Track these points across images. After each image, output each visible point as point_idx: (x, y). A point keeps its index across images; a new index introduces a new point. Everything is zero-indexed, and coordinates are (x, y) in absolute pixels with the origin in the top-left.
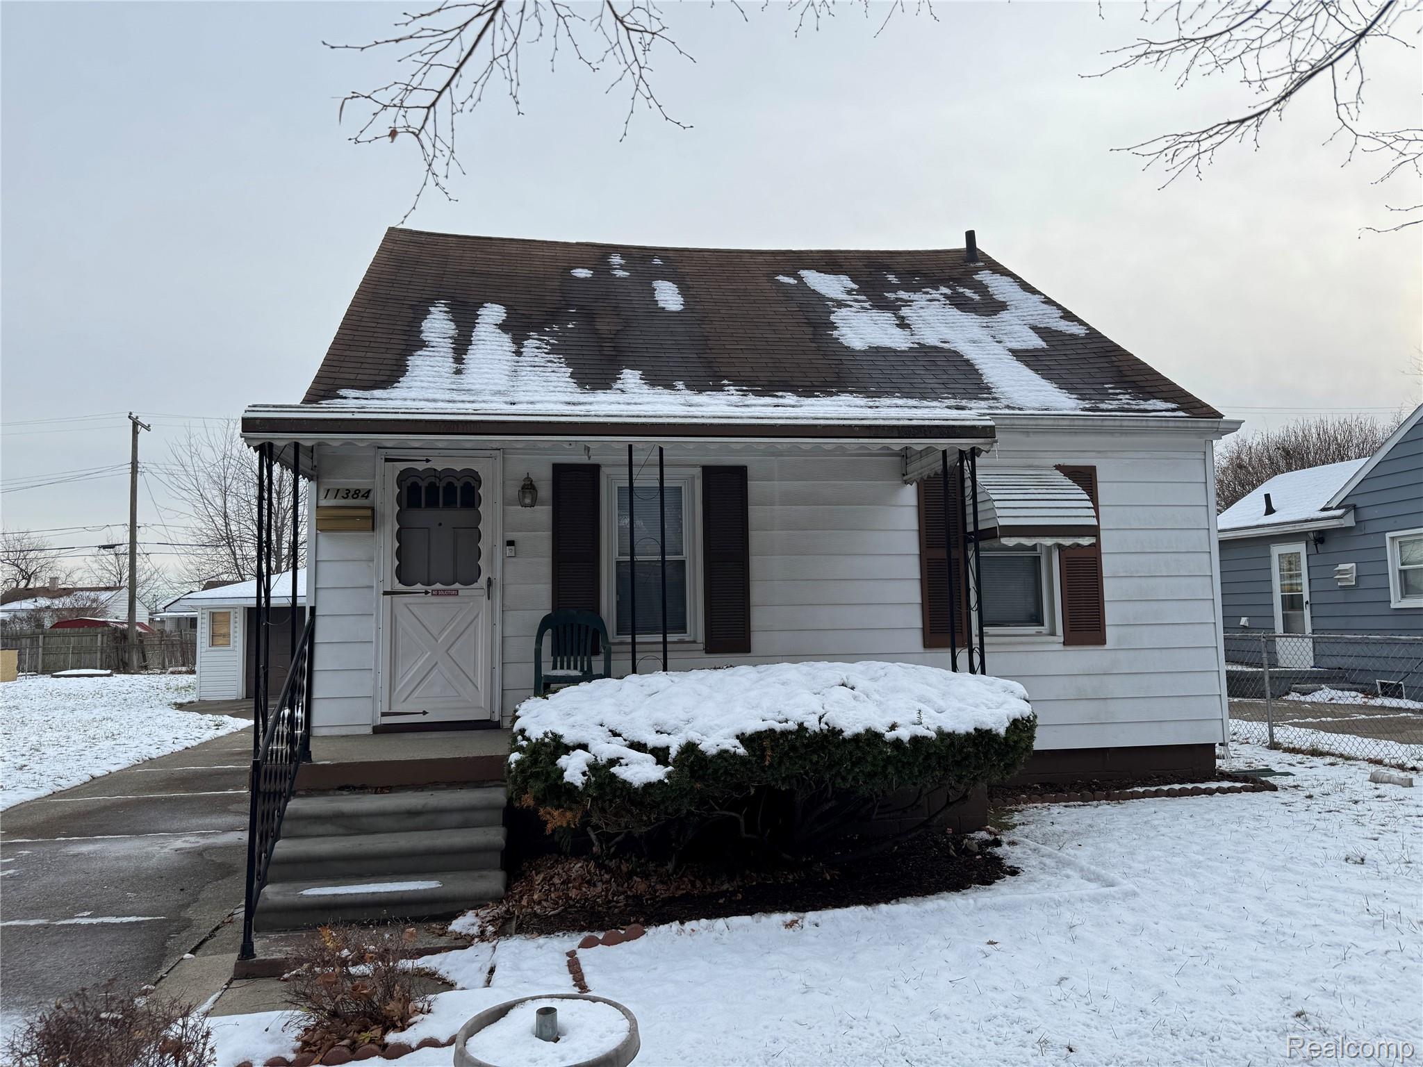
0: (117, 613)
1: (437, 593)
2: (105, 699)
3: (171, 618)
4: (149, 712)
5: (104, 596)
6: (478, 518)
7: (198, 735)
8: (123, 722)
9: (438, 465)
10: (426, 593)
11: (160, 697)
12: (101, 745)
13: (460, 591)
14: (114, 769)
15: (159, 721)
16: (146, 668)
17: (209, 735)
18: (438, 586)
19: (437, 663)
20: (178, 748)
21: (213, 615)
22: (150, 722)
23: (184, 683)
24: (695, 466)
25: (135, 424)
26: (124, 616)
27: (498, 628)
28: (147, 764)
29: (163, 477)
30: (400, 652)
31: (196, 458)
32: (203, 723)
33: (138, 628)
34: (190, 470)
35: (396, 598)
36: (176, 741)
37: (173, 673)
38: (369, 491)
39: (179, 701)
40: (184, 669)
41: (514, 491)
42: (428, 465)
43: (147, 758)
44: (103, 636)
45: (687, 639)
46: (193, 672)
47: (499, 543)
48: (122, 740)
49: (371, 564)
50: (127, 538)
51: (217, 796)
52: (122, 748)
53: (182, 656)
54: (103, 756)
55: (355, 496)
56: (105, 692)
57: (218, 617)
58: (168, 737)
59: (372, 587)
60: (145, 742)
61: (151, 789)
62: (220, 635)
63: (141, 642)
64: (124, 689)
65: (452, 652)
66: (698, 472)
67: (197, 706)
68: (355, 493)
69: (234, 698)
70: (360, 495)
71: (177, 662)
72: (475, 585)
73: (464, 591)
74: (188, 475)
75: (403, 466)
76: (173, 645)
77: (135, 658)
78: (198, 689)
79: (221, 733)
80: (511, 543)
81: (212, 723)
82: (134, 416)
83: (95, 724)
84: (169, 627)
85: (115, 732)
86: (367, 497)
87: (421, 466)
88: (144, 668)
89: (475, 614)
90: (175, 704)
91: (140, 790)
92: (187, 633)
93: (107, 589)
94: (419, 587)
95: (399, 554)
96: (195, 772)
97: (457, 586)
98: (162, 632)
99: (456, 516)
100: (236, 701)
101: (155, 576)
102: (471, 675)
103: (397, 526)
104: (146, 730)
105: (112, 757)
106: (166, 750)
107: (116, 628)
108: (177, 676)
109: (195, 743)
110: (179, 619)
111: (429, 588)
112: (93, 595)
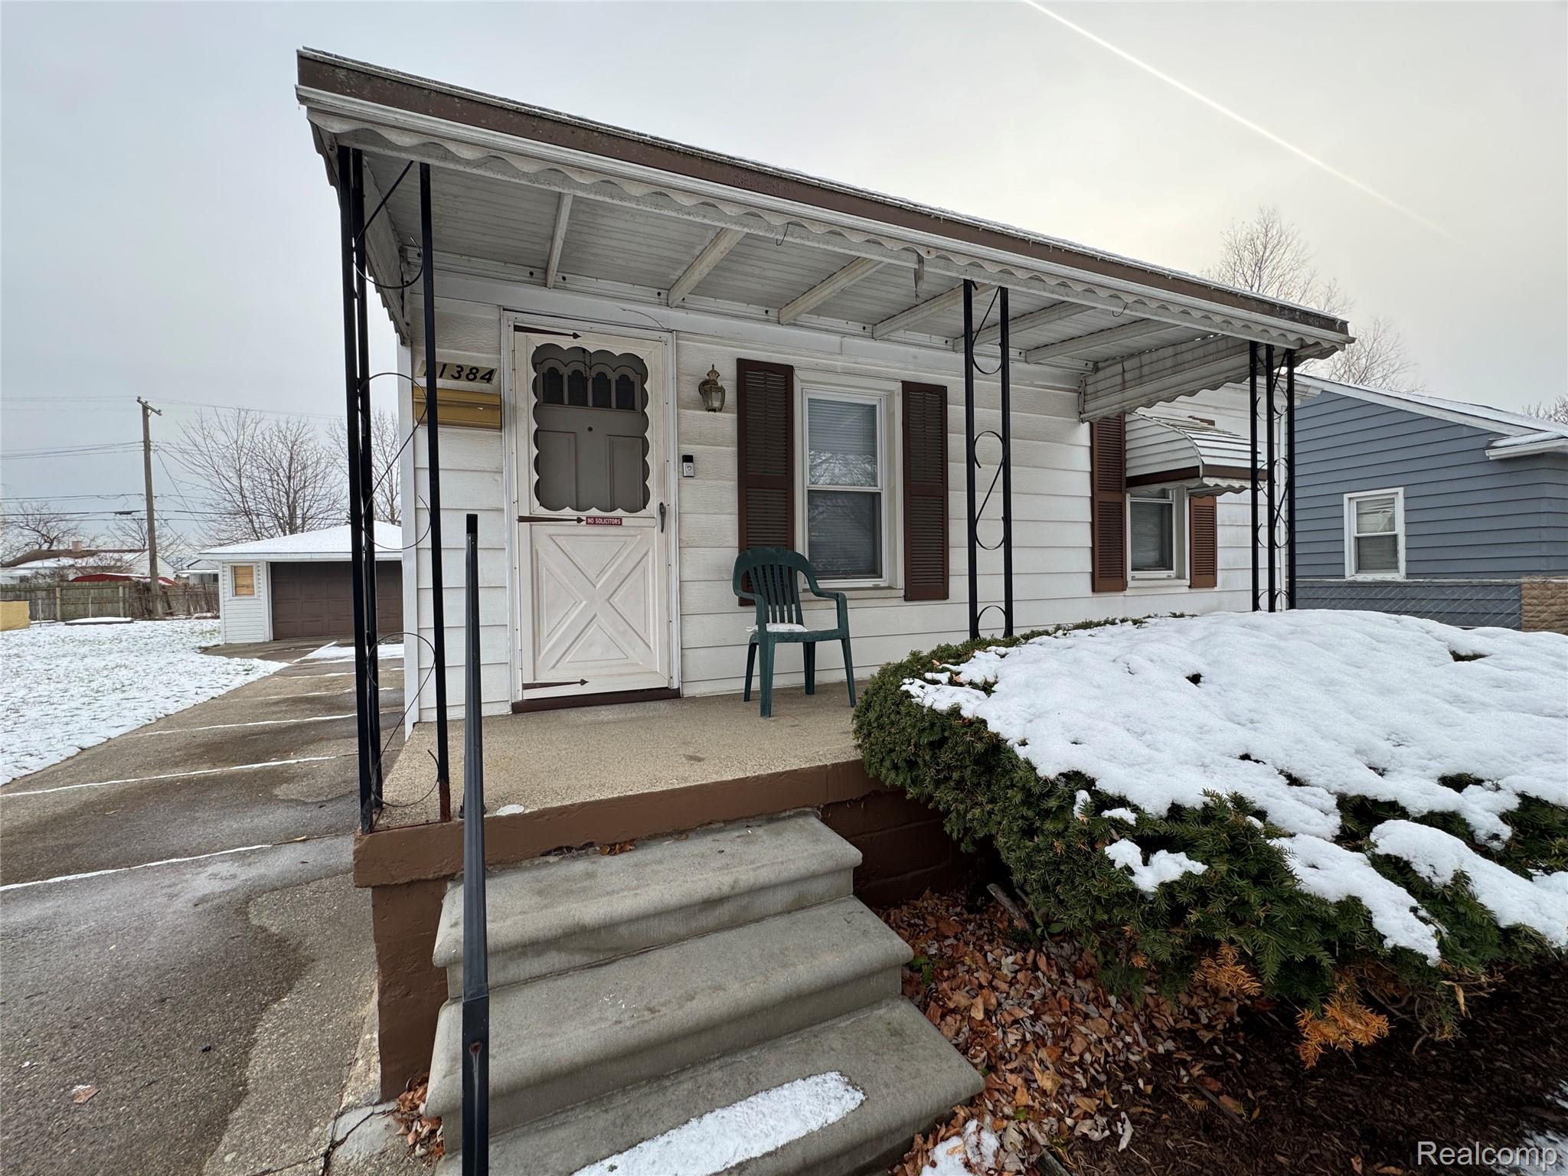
0: (140, 569)
1: (594, 521)
2: (124, 644)
3: (195, 574)
4: (172, 658)
5: (128, 557)
6: (645, 423)
7: (226, 682)
8: (138, 669)
9: (591, 344)
10: (579, 520)
11: (184, 640)
12: (104, 701)
13: (624, 520)
14: (114, 733)
15: (180, 667)
16: (171, 614)
17: (238, 681)
18: (594, 512)
19: (595, 615)
20: (202, 699)
21: (235, 569)
22: (171, 669)
23: (209, 628)
24: (896, 380)
25: (145, 408)
26: (146, 571)
27: (675, 569)
28: (162, 724)
29: (178, 456)
30: (544, 600)
31: (208, 441)
32: (230, 668)
33: (161, 582)
34: (205, 450)
35: (537, 526)
36: (199, 690)
37: (197, 618)
38: (491, 372)
39: (204, 644)
40: (209, 615)
41: (692, 392)
42: (576, 343)
43: (162, 715)
44: (124, 588)
45: (882, 585)
46: (218, 617)
47: (674, 459)
48: (133, 693)
49: (497, 477)
50: (144, 506)
51: (256, 773)
52: (131, 704)
53: (207, 603)
54: (104, 716)
55: (471, 376)
56: (124, 638)
57: (243, 571)
58: (190, 685)
59: (501, 510)
60: (161, 694)
61: (162, 764)
62: (243, 586)
63: (165, 593)
64: (145, 635)
65: (615, 600)
66: (897, 387)
67: (223, 649)
68: (471, 373)
69: (261, 641)
70: (479, 375)
71: (201, 608)
72: (642, 513)
73: (629, 519)
74: (202, 453)
75: (540, 340)
76: (197, 595)
77: (160, 607)
78: (222, 633)
79: (252, 678)
80: (688, 459)
81: (241, 668)
82: (143, 400)
83: (106, 673)
84: (192, 582)
85: (127, 683)
86: (489, 380)
87: (566, 343)
88: (170, 613)
89: (643, 552)
90: (200, 648)
91: (146, 767)
92: (210, 588)
93: (130, 551)
94: (568, 512)
95: (538, 464)
96: (225, 732)
97: (619, 512)
98: (186, 585)
99: (613, 420)
100: (264, 643)
101: (178, 542)
102: (641, 631)
103: (535, 426)
104: (165, 678)
105: (115, 718)
106: (188, 704)
107: (138, 582)
108: (201, 621)
109: (222, 692)
110: (202, 576)
111: (583, 515)
112: (116, 556)
